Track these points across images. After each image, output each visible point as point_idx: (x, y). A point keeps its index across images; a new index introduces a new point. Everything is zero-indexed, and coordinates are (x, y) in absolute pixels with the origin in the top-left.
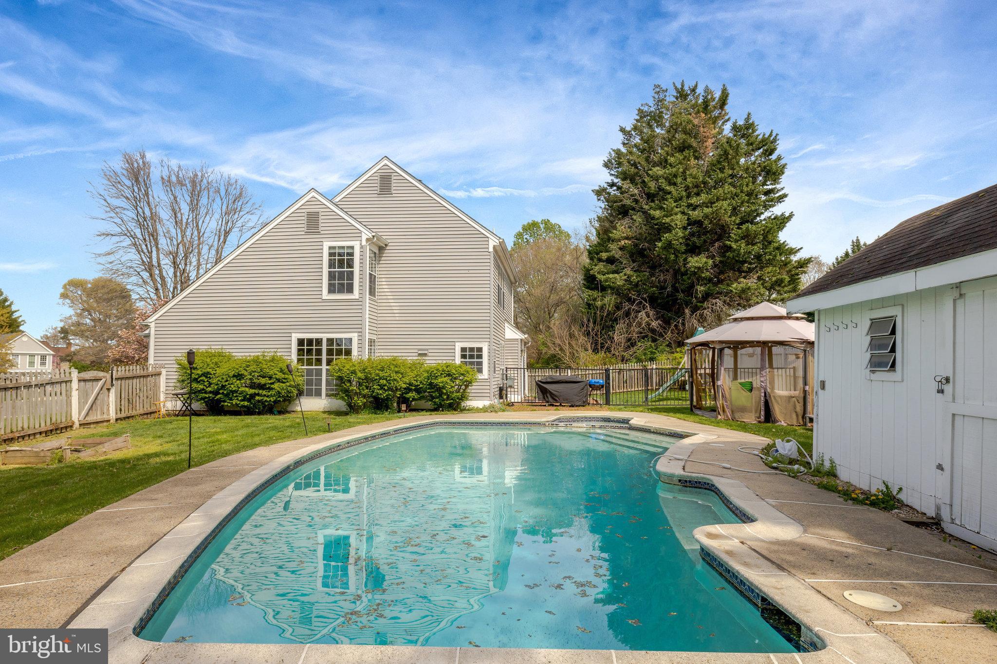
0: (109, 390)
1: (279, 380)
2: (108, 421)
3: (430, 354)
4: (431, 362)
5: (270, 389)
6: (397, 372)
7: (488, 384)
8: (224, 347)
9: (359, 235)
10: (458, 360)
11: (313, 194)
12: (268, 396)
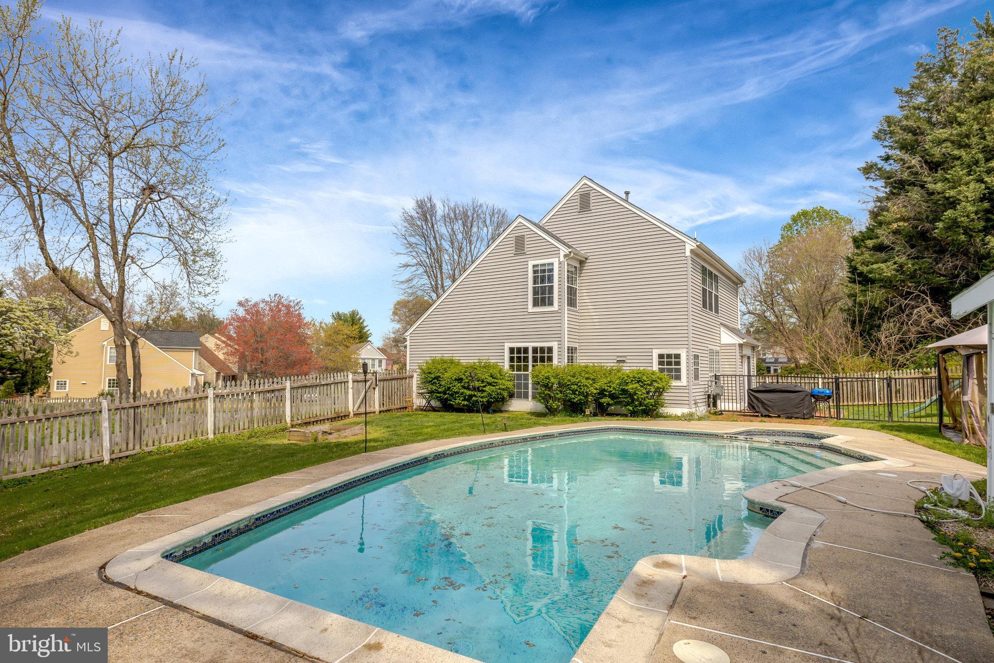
0: (374, 388)
1: (490, 384)
2: (375, 412)
3: (628, 361)
4: (627, 368)
5: (483, 391)
6: (587, 379)
7: (687, 391)
8: (454, 355)
9: (558, 252)
10: (656, 367)
11: (520, 220)
12: (482, 397)
